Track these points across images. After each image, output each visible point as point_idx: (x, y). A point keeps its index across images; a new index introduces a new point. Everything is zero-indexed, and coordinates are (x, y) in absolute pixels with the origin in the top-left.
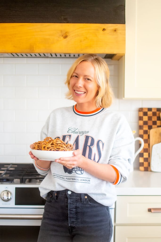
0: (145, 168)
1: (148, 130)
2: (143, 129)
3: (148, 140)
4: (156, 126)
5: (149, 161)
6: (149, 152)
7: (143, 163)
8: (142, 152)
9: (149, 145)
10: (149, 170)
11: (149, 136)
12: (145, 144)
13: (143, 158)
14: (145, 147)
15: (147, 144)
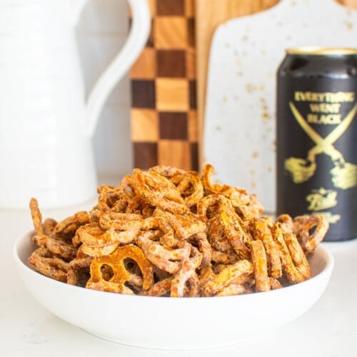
5: (192, 138)
6: (190, 76)
7: (152, 148)
8: (148, 73)
9: (192, 24)
12: (166, 22)
13: (153, 116)
14: (162, 44)
15: (179, 23)
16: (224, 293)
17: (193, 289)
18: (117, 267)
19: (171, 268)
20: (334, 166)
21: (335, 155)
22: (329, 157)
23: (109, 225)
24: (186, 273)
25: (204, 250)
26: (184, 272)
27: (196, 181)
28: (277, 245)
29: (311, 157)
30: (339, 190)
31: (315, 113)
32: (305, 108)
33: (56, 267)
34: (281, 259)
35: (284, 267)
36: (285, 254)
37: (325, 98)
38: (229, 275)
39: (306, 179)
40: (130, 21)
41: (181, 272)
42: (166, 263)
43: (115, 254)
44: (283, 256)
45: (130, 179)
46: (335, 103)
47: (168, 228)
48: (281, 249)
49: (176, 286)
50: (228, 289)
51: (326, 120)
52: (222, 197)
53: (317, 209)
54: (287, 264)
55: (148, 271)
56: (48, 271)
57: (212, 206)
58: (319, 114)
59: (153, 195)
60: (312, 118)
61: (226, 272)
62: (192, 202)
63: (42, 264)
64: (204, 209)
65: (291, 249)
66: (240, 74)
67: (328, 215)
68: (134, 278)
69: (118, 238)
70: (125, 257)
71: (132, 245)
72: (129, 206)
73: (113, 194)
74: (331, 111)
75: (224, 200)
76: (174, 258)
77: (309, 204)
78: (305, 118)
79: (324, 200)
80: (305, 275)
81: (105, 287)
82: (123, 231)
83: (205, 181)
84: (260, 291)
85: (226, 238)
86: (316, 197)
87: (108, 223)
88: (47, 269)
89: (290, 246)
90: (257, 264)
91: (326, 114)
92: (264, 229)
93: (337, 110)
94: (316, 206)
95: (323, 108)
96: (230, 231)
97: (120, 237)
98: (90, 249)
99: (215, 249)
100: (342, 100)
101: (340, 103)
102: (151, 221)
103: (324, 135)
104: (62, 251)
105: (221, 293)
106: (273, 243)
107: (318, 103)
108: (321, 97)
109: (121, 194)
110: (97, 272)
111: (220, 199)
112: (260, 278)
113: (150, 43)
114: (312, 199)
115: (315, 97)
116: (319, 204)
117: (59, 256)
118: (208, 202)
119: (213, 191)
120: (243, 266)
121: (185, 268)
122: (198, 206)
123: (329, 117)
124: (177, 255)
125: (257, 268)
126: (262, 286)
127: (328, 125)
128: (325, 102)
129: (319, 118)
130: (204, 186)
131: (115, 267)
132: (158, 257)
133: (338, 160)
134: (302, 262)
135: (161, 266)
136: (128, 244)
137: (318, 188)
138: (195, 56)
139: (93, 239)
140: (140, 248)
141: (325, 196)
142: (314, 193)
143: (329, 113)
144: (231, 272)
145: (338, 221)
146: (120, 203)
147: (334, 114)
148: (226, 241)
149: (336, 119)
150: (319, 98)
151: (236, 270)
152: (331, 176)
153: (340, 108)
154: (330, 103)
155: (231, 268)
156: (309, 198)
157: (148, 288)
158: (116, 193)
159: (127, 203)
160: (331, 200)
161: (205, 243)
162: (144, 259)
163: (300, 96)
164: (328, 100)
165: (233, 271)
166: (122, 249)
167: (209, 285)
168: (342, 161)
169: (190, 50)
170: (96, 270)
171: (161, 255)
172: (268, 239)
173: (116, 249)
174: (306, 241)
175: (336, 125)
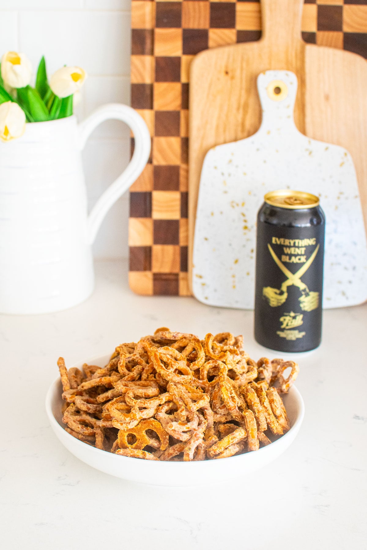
0: (157, 277)
1: (185, 59)
2: (152, 52)
3: (183, 114)
4: (230, 34)
6: (183, 189)
7: (147, 252)
8: (146, 187)
9: (186, 143)
10: (182, 290)
11: (186, 89)
12: (163, 141)
13: (149, 223)
14: (159, 161)
15: (175, 142)
16: (224, 454)
17: (200, 450)
18: (140, 436)
19: (184, 437)
20: (301, 295)
21: (302, 286)
22: (298, 288)
23: (134, 404)
24: (196, 442)
25: (209, 417)
26: (194, 441)
27: (199, 348)
28: (264, 409)
29: (284, 288)
30: (304, 313)
31: (287, 255)
32: (280, 250)
33: (85, 424)
34: (266, 419)
35: (268, 424)
36: (269, 415)
37: (294, 243)
38: (229, 442)
39: (280, 304)
40: (133, 141)
41: (192, 441)
42: (180, 435)
43: (139, 426)
44: (268, 417)
45: (144, 343)
46: (302, 247)
47: (181, 403)
48: (266, 411)
49: (188, 452)
50: (227, 451)
51: (294, 260)
52: (220, 362)
53: (287, 328)
54: (271, 422)
55: (165, 439)
56: (79, 429)
57: (211, 369)
58: (290, 256)
59: (168, 373)
60: (285, 259)
61: (226, 440)
62: (196, 367)
63: (74, 423)
64: (206, 372)
65: (274, 407)
66: (226, 192)
67: (296, 332)
68: (153, 443)
69: (142, 416)
70: (147, 429)
71: (152, 419)
72: (145, 371)
73: (131, 359)
74: (300, 253)
75: (222, 366)
76: (186, 430)
77: (282, 323)
78: (280, 258)
79: (294, 320)
80: (284, 425)
81: (131, 454)
82: (145, 408)
83: (206, 348)
84: (251, 451)
85: (225, 406)
86: (288, 318)
87: (133, 402)
88: (78, 428)
89: (272, 405)
90: (250, 432)
91: (295, 256)
92: (254, 399)
93: (303, 253)
94: (287, 325)
95: (293, 251)
96: (228, 403)
97: (143, 415)
98: (119, 425)
99: (216, 413)
100: (307, 244)
101: (305, 247)
102: (166, 397)
103: (294, 272)
104: (89, 409)
105: (223, 455)
106: (261, 408)
107: (290, 247)
108: (292, 242)
109: (137, 358)
110: (124, 439)
111: (219, 365)
112: (252, 441)
113: (150, 161)
114: (285, 320)
115: (287, 242)
116: (289, 324)
117: (86, 413)
118: (208, 366)
119: (212, 357)
120: (239, 434)
121: (196, 438)
122: (200, 370)
123: (298, 257)
124: (188, 428)
125: (250, 435)
126: (253, 447)
127: (297, 264)
128: (294, 246)
129: (290, 259)
130: (205, 352)
131: (138, 435)
132: (174, 430)
133: (304, 290)
134: (281, 415)
135: (176, 436)
136: (149, 418)
137: (289, 312)
138: (187, 171)
139: (122, 417)
140: (159, 421)
141: (294, 318)
142: (286, 316)
143: (298, 255)
144: (230, 439)
145: (303, 336)
146: (137, 369)
147: (301, 255)
148: (225, 409)
149: (303, 259)
150: (290, 243)
151: (234, 438)
152: (300, 302)
153: (305, 251)
154: (298, 247)
155: (230, 436)
156: (282, 319)
157: (164, 449)
158: (133, 357)
159: (143, 369)
160: (299, 321)
161: (209, 412)
162: (162, 430)
163: (276, 241)
164: (297, 245)
165: (232, 439)
166: (145, 423)
167: (213, 450)
168: (307, 290)
169: (183, 166)
170: (123, 438)
171: (176, 429)
172: (257, 406)
173: (140, 422)
174: (282, 384)
175: (303, 264)
